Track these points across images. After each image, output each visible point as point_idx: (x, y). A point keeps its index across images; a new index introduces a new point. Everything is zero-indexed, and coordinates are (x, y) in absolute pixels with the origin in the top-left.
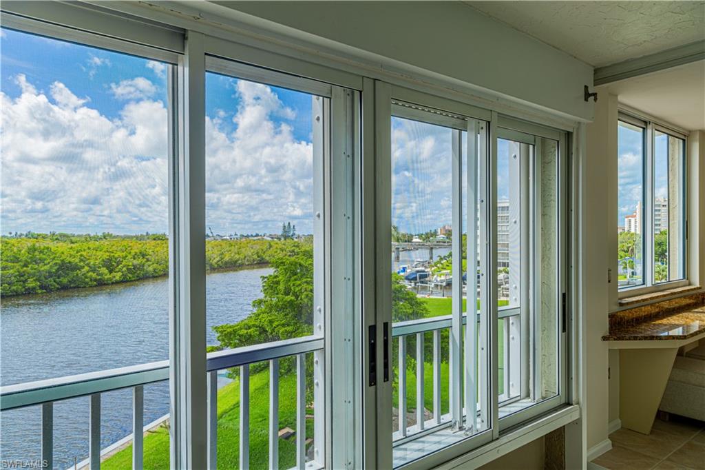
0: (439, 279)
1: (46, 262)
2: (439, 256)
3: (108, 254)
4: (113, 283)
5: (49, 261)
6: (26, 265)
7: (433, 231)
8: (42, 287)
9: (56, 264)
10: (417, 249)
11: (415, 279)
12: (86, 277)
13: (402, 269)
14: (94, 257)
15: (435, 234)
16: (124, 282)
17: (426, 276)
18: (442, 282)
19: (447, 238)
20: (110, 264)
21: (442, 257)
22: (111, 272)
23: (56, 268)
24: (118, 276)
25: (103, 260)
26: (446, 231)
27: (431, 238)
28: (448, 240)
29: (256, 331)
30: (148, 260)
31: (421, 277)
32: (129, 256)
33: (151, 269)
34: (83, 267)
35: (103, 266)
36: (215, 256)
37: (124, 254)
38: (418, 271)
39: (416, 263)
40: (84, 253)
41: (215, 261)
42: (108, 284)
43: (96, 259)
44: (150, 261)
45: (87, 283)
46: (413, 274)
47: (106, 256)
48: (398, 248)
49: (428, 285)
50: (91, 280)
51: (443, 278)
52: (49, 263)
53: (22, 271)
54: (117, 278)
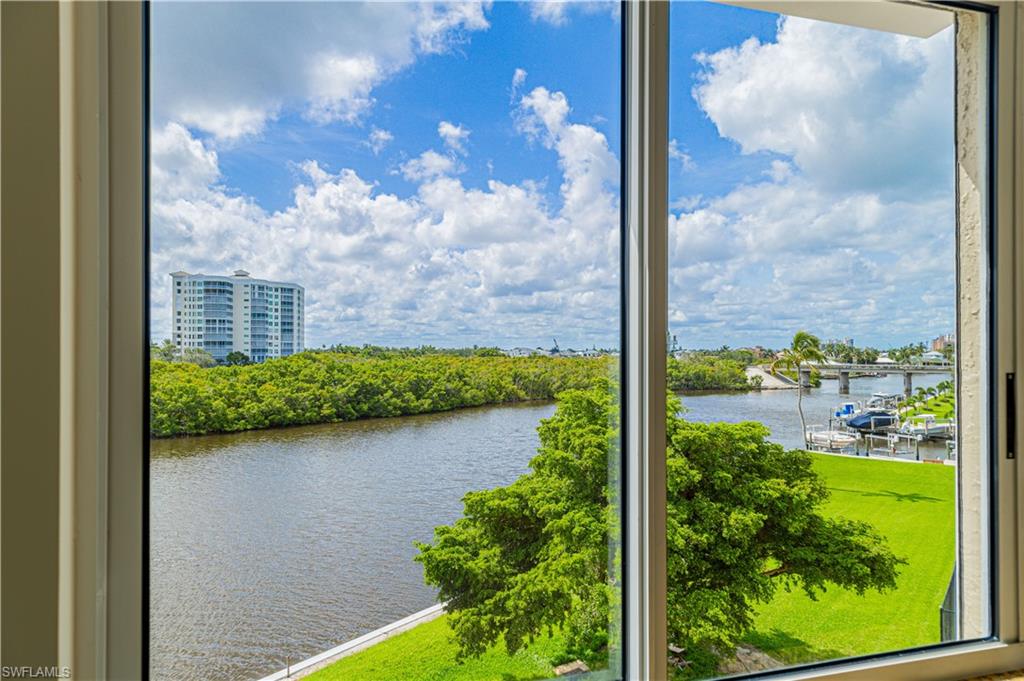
0: (912, 428)
1: (344, 383)
2: (920, 389)
3: (416, 374)
4: (421, 413)
5: (347, 382)
6: (322, 388)
7: (916, 345)
8: (338, 415)
9: (355, 386)
10: (885, 376)
11: (868, 425)
12: (389, 405)
13: (844, 408)
14: (399, 378)
15: (921, 349)
16: (434, 411)
17: (888, 422)
18: (917, 432)
19: (945, 357)
20: (417, 388)
21: (926, 390)
22: (418, 399)
23: (355, 391)
24: (426, 404)
25: (410, 383)
26: (945, 343)
27: (912, 357)
28: (946, 361)
29: (514, 502)
30: (465, 383)
31: (879, 423)
32: (443, 378)
33: (468, 395)
34: (386, 391)
35: (410, 390)
36: (555, 380)
37: (436, 375)
38: (873, 414)
39: (874, 399)
40: (388, 373)
41: (555, 386)
42: (414, 414)
43: (401, 381)
44: (469, 385)
45: (390, 412)
46: (863, 417)
47: (413, 377)
48: (847, 374)
49: (887, 438)
50: (395, 408)
51: (921, 426)
52: (347, 385)
53: (318, 393)
54: (426, 406)
